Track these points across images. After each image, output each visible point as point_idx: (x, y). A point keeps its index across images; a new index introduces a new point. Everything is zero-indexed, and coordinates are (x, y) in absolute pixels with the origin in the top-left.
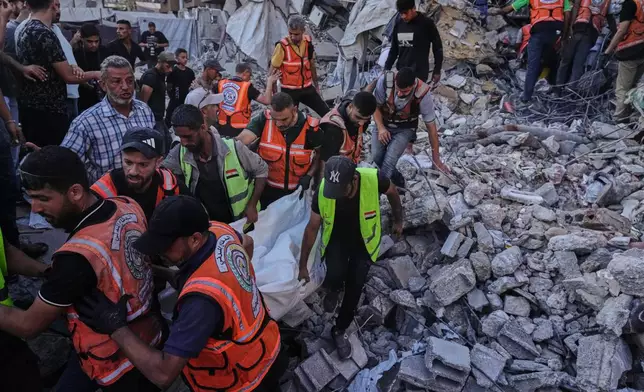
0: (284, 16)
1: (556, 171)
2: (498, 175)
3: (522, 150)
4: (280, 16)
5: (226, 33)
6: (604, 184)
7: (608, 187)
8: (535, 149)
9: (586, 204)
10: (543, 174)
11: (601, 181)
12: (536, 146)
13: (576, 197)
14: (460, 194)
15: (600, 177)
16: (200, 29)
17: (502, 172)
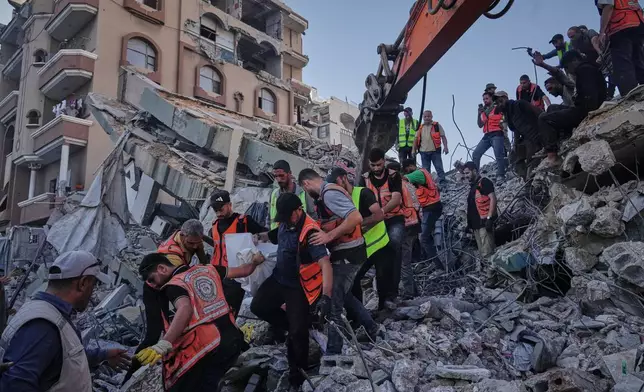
0: (121, 222)
1: (471, 340)
2: (412, 354)
3: (425, 323)
4: (116, 222)
5: (46, 242)
6: (533, 344)
7: (539, 347)
8: (438, 320)
9: (519, 374)
10: (460, 345)
11: (528, 342)
12: (438, 316)
13: (505, 368)
14: (387, 382)
15: (525, 337)
16: (13, 249)
17: (415, 350)
